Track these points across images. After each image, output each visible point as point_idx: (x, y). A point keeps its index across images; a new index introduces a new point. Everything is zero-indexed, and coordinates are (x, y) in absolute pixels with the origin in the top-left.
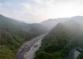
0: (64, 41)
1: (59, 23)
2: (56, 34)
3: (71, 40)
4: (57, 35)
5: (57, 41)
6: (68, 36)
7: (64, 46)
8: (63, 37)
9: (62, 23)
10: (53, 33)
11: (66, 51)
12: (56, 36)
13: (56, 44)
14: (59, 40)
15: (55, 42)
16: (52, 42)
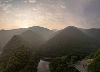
0: (25, 57)
1: (15, 35)
2: (13, 50)
3: (33, 54)
4: (15, 52)
5: (16, 58)
6: (28, 50)
7: (27, 62)
8: (22, 52)
9: (19, 35)
10: (9, 50)
11: (31, 66)
12: (13, 53)
13: (17, 62)
14: (19, 57)
15: (14, 61)
16: (10, 62)
